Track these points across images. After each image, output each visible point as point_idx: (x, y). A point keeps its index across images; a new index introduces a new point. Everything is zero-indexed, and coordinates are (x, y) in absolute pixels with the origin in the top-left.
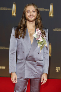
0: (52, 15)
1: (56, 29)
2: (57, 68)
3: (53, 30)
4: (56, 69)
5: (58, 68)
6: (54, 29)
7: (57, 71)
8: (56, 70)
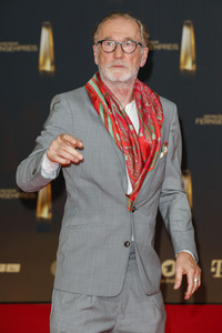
0: (189, 66)
1: (207, 117)
2: (214, 262)
3: (197, 121)
4: (210, 267)
5: (219, 262)
6: (202, 117)
7: (215, 273)
8: (213, 270)
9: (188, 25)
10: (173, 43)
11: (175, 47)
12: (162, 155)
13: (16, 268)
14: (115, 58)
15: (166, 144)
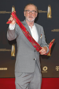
9: (49, 6)
10: (46, 11)
11: (46, 12)
12: (41, 38)
13: (6, 69)
14: (30, 15)
15: (42, 35)
